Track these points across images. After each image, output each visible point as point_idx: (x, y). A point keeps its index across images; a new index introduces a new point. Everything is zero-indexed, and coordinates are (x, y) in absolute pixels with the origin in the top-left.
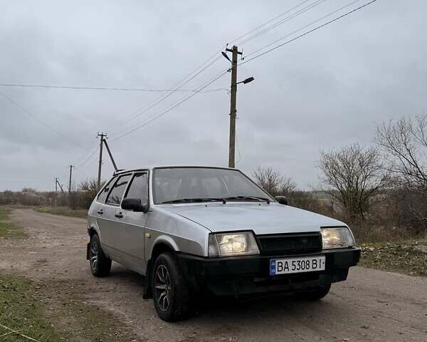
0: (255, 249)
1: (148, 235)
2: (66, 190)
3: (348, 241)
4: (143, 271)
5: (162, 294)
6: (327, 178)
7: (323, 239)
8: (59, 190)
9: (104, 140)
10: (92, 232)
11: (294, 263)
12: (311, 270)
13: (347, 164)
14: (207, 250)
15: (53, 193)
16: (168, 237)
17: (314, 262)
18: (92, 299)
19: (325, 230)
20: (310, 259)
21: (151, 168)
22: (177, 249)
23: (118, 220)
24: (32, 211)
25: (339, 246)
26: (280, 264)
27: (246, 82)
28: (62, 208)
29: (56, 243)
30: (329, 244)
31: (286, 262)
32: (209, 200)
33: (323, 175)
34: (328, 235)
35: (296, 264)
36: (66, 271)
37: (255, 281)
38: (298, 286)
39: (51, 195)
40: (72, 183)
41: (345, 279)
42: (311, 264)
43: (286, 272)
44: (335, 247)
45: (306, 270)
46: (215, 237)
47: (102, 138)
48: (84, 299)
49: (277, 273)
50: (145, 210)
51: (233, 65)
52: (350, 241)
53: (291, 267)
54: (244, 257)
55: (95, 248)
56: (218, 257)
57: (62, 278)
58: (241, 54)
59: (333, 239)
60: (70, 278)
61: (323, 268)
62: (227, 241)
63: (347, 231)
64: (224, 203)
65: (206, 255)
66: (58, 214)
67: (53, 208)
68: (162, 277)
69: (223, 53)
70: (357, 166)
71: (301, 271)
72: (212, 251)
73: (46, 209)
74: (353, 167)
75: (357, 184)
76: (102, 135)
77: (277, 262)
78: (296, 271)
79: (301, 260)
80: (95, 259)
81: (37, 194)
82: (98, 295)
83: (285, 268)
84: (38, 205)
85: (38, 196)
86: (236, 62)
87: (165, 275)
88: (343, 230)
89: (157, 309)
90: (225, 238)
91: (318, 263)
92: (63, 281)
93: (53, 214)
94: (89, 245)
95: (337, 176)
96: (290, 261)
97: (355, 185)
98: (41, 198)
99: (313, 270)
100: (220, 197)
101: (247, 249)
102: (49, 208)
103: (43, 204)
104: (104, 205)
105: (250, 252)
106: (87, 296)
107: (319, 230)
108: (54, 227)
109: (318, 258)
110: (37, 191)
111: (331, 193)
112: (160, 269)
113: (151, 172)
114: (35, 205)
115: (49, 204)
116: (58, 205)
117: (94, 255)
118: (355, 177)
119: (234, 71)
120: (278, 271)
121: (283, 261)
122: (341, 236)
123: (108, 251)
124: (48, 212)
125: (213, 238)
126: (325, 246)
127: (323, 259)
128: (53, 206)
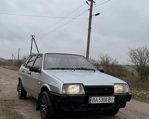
0: (83, 92)
1: (39, 83)
2: (16, 59)
3: (126, 90)
4: (37, 97)
5: (44, 109)
6: (131, 60)
7: (115, 89)
8: (14, 59)
9: (34, 38)
10: (20, 79)
11: (100, 99)
12: (108, 102)
13: (141, 54)
14: (62, 91)
15: (11, 60)
16: (47, 84)
17: (110, 99)
18: (16, 109)
19: (116, 85)
20: (108, 98)
21: (44, 53)
22: (50, 90)
23: (29, 75)
24: (2, 68)
25: (122, 93)
26: (94, 99)
27: (96, 15)
28: (14, 67)
29: (8, 83)
30: (117, 91)
31: (97, 98)
32: (68, 69)
33: (130, 59)
34: (118, 87)
35: (101, 99)
36: (8, 96)
37: (83, 105)
38: (102, 109)
39: (10, 61)
40: (19, 56)
41: (124, 107)
42: (108, 100)
43: (96, 102)
44: (120, 92)
45: (105, 102)
46: (66, 86)
47: (33, 37)
48: (12, 109)
49: (92, 103)
50: (40, 72)
51: (91, 7)
52: (127, 90)
53: (98, 100)
54: (78, 95)
55: (20, 87)
56: (66, 94)
57: (6, 98)
58: (95, 2)
59: (120, 89)
60: (9, 99)
61: (113, 102)
62: (71, 88)
63: (126, 86)
64: (74, 70)
65: (61, 93)
66: (12, 69)
67: (11, 67)
68: (44, 101)
69: (86, 2)
70: (145, 55)
71: (103, 102)
72: (64, 92)
73: (7, 67)
74: (143, 55)
75: (145, 63)
76: (33, 36)
77: (92, 98)
78: (101, 102)
79: (103, 97)
80: (20, 91)
81: (4, 60)
82: (19, 107)
83: (96, 101)
84: (4, 65)
85: (5, 61)
86: (92, 6)
87: (45, 100)
88: (125, 85)
89: (41, 115)
90: (70, 87)
91: (111, 99)
92: (6, 100)
93: (10, 69)
94: (18, 85)
95: (136, 59)
96: (98, 98)
97: (144, 64)
98: (6, 62)
99: (109, 102)
100: (73, 68)
101: (80, 92)
102: (9, 67)
103: (6, 65)
104: (25, 68)
105: (81, 93)
106: (14, 107)
107: (113, 85)
108: (9, 75)
109: (111, 97)
110: (5, 59)
111: (132, 66)
112: (43, 98)
113: (44, 55)
114: (3, 65)
115: (9, 65)
116: (13, 66)
117: (20, 89)
118: (144, 60)
119: (91, 10)
120: (93, 102)
121: (95, 98)
122: (123, 88)
123: (25, 88)
124: (8, 68)
125: (65, 86)
126: (115, 92)
127: (114, 98)
128: (11, 66)
